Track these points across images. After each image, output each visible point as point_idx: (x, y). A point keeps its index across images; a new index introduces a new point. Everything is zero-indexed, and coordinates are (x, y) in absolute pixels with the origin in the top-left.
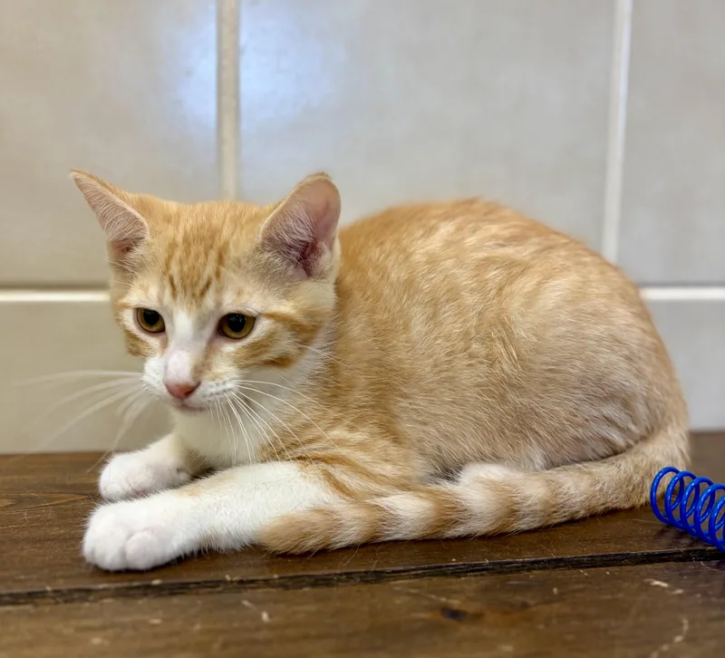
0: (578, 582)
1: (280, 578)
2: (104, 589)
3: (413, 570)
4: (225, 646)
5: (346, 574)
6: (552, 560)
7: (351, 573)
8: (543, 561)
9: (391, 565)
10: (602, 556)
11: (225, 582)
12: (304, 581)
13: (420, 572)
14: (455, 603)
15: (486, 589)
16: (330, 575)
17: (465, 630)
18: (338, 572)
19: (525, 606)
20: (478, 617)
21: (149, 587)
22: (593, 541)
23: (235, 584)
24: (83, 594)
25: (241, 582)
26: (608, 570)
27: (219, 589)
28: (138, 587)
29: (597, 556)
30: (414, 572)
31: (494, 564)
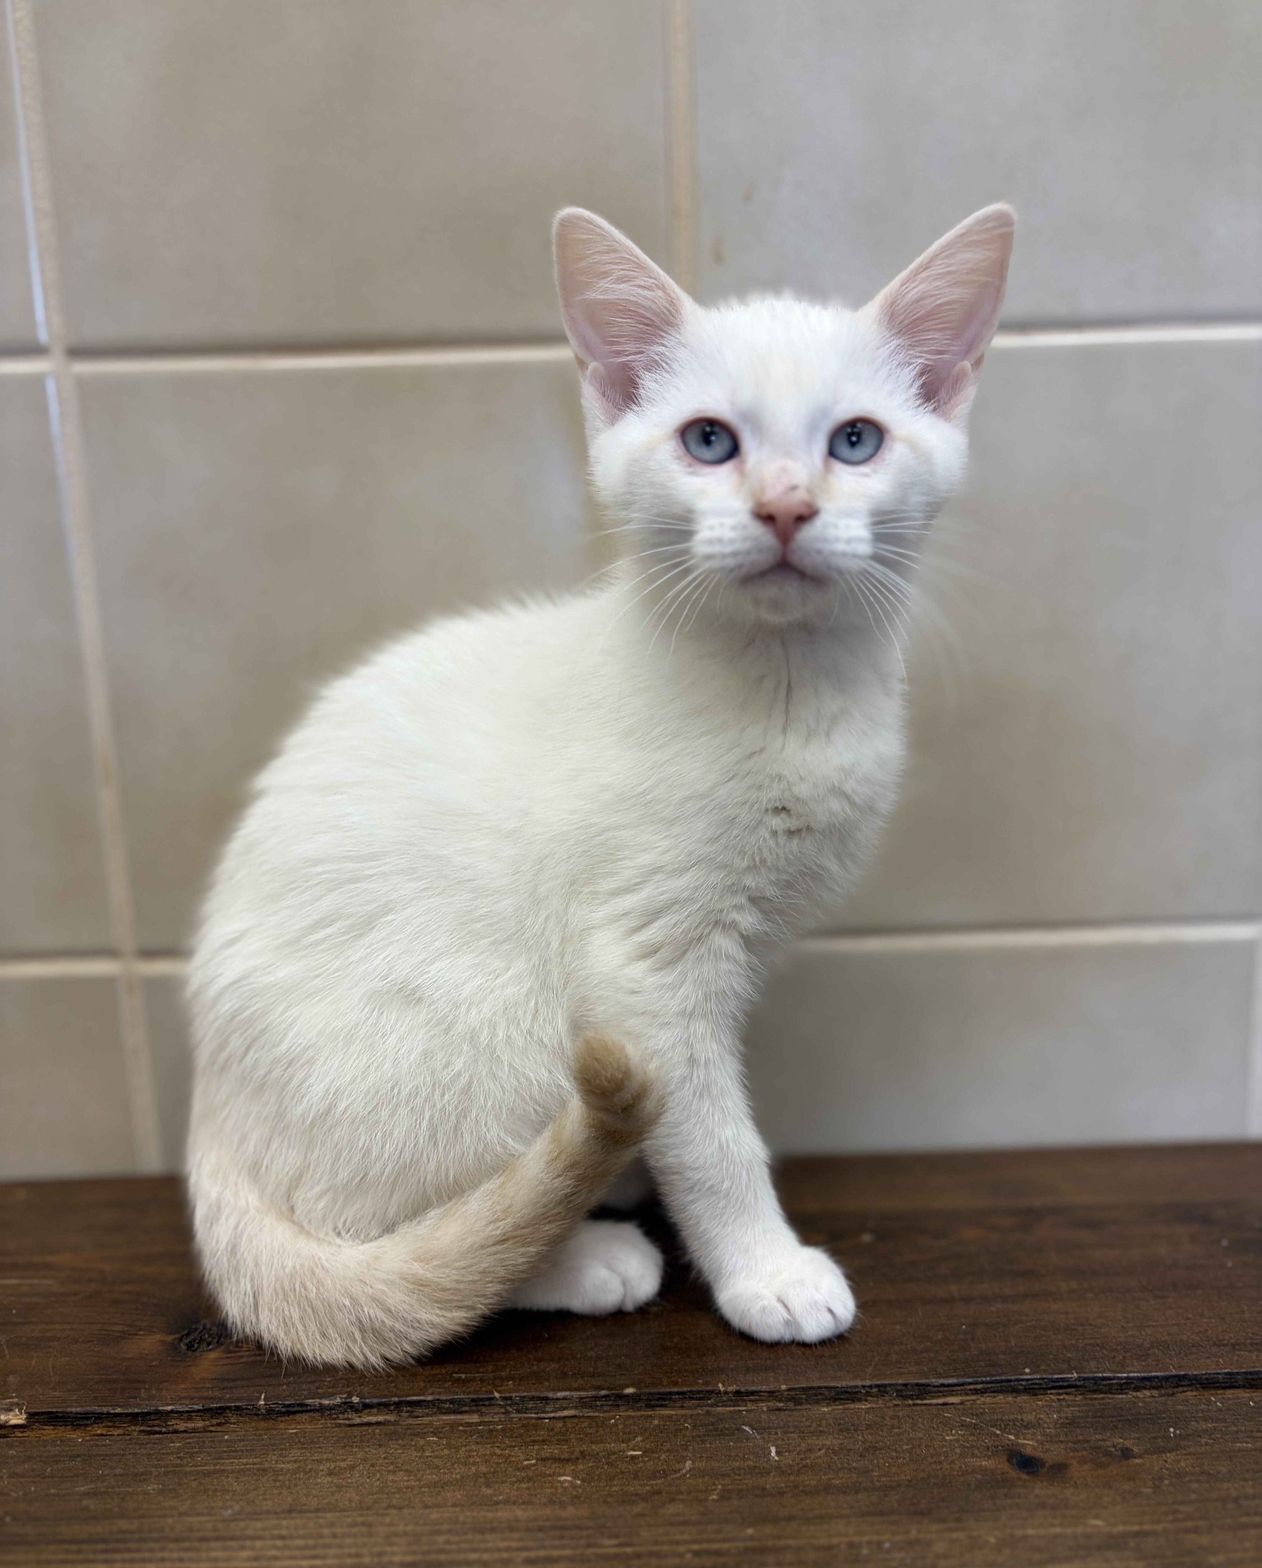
0: (1205, 1419)
1: (789, 1390)
2: (565, 1398)
3: (970, 1384)
4: (725, 1495)
5: (878, 1386)
6: (1172, 1377)
7: (885, 1386)
8: (1157, 1377)
9: (940, 1376)
10: (1246, 1373)
11: (719, 1392)
12: (821, 1394)
13: (979, 1386)
14: (1028, 1444)
15: (1071, 1423)
16: (856, 1387)
17: (1040, 1489)
18: (869, 1383)
19: (1127, 1454)
20: (1059, 1470)
21: (621, 1397)
22: (1233, 1346)
23: (731, 1395)
24: (540, 1404)
25: (738, 1393)
26: (1251, 1399)
27: (710, 1401)
28: (606, 1396)
29: (1238, 1374)
30: (972, 1387)
31: (1085, 1379)
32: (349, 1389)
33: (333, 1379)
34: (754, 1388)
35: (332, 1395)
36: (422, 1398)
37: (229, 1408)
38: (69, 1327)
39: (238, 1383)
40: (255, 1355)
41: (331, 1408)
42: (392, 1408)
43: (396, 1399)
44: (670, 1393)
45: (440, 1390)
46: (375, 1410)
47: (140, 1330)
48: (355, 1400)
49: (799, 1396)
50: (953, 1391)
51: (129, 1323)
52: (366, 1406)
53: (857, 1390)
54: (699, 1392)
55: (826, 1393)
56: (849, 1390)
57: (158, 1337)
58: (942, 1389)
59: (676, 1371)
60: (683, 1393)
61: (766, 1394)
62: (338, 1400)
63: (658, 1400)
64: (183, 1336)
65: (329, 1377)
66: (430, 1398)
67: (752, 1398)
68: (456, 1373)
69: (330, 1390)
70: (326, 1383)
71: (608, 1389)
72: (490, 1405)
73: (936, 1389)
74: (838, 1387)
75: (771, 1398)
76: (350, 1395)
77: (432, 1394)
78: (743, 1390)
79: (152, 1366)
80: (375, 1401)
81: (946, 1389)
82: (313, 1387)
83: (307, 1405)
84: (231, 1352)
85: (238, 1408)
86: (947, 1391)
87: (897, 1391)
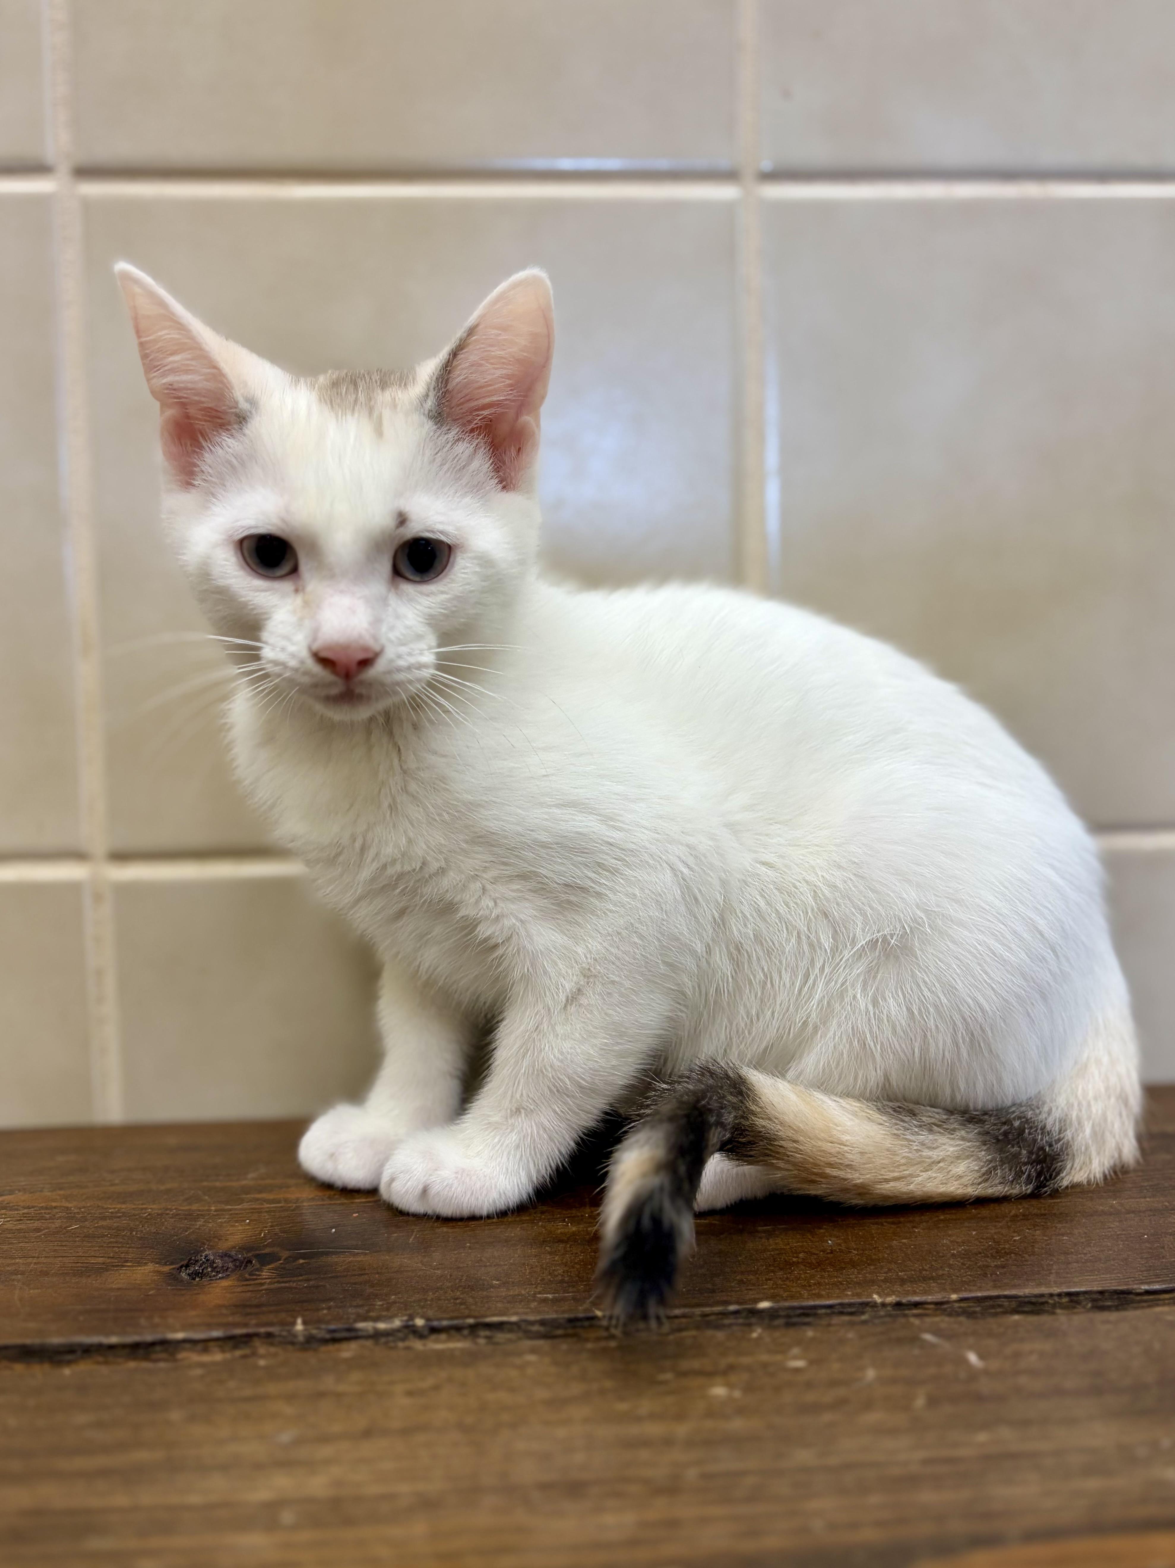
1: (960, 1301)
2: (684, 1316)
5: (1069, 1294)
7: (1077, 1294)
11: (874, 1305)
12: (1000, 1306)
16: (1042, 1296)
18: (1056, 1290)
21: (754, 1312)
23: (889, 1308)
25: (898, 1305)
27: (864, 1317)
28: (736, 1312)
32: (408, 1312)
33: (385, 1302)
34: (917, 1299)
35: (389, 1318)
36: (504, 1319)
37: (257, 1335)
38: (35, 1260)
39: (264, 1309)
40: (278, 1282)
41: (387, 1334)
42: (466, 1332)
43: (471, 1321)
44: (815, 1307)
45: (526, 1310)
46: (443, 1336)
47: (127, 1261)
48: (419, 1322)
49: (972, 1309)
50: (1159, 1300)
51: (111, 1255)
52: (434, 1330)
53: (1043, 1300)
54: (850, 1305)
55: (1006, 1304)
56: (1033, 1300)
57: (151, 1267)
58: (1145, 1298)
59: (815, 1284)
60: (830, 1307)
61: (932, 1306)
62: (397, 1323)
63: (800, 1315)
64: (181, 1267)
65: (380, 1301)
66: (514, 1319)
67: (915, 1311)
68: (540, 1293)
69: (384, 1313)
70: (377, 1307)
71: (738, 1303)
72: (591, 1326)
73: (1138, 1298)
74: (1020, 1297)
75: (938, 1312)
76: (411, 1318)
77: (516, 1314)
78: (904, 1301)
79: (148, 1295)
80: (445, 1323)
81: (1151, 1297)
82: (361, 1311)
83: (356, 1330)
84: (247, 1280)
85: (269, 1335)
86: (1152, 1300)
87: (1094, 1300)
